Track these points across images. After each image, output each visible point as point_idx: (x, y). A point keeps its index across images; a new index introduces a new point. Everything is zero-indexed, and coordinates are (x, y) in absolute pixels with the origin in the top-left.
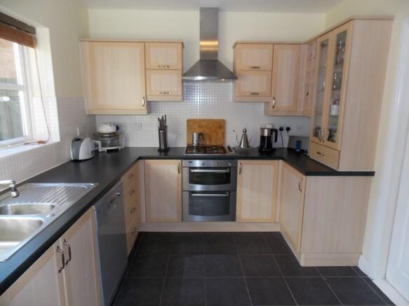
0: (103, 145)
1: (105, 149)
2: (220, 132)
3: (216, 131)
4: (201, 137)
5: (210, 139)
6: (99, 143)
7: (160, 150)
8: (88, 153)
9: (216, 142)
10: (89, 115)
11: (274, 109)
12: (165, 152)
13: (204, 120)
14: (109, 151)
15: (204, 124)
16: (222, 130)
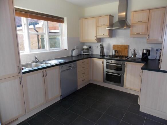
0: (83, 53)
1: (84, 54)
2: (126, 50)
3: (124, 50)
4: (116, 52)
5: (122, 53)
6: (82, 52)
7: (100, 56)
8: (76, 54)
9: (124, 54)
10: (81, 43)
11: (148, 40)
12: (103, 56)
13: (119, 45)
14: (85, 54)
15: (120, 47)
16: (127, 49)
